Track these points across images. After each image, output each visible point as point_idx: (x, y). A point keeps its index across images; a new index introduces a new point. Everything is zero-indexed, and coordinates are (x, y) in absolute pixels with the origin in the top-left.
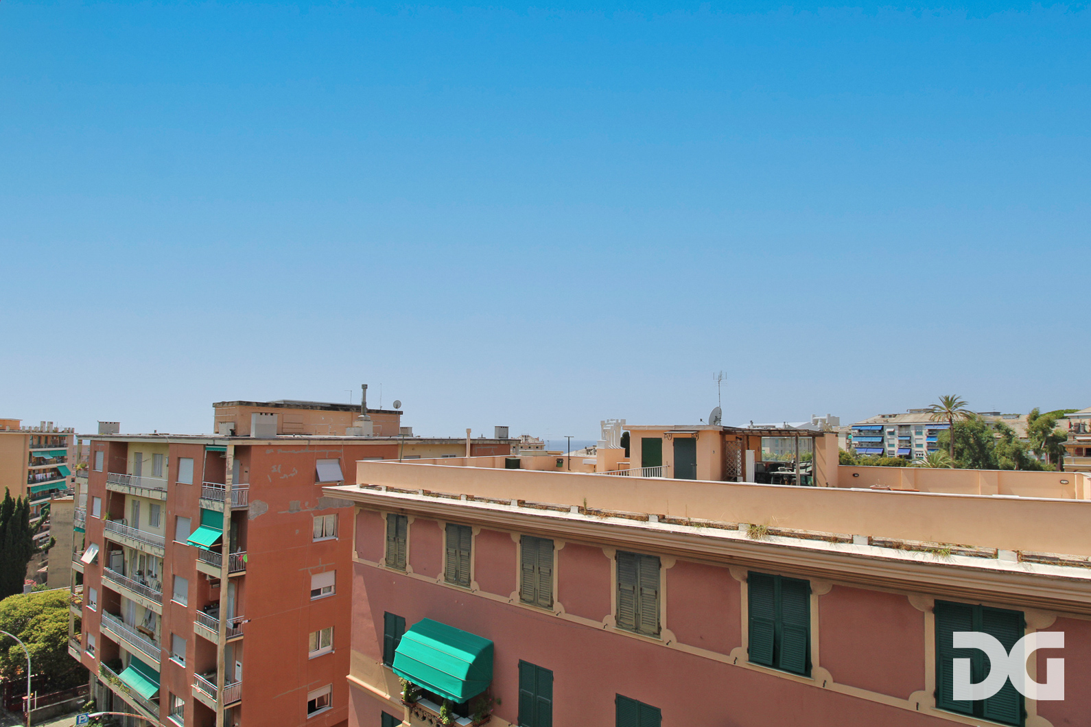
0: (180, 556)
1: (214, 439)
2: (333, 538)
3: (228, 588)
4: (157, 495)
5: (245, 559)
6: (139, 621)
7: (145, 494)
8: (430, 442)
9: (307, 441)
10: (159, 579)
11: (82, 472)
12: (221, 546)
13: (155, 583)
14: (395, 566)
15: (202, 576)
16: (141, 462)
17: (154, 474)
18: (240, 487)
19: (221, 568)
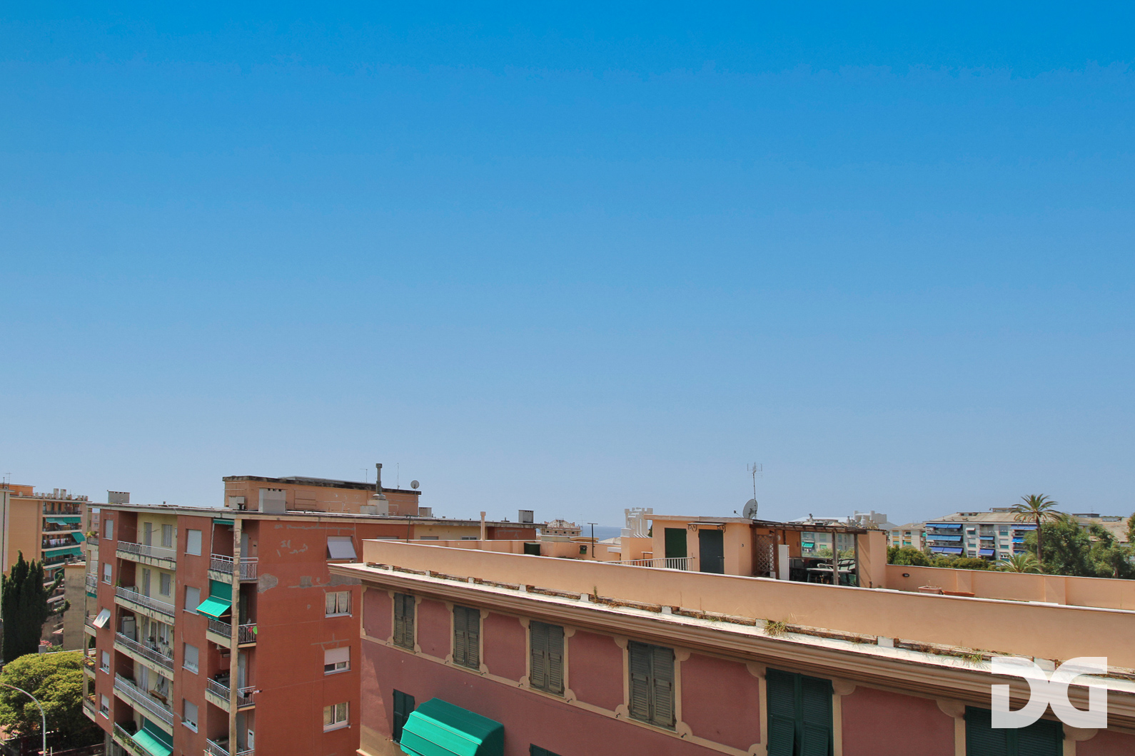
0: (189, 624)
1: (221, 512)
2: (346, 614)
3: (239, 658)
4: (166, 565)
5: (255, 631)
6: (152, 685)
7: (155, 563)
8: (448, 524)
9: (317, 518)
10: (171, 646)
11: (93, 540)
12: (230, 617)
13: (167, 650)
14: (404, 646)
15: (212, 645)
16: (150, 532)
17: (164, 544)
18: (248, 560)
19: (230, 638)
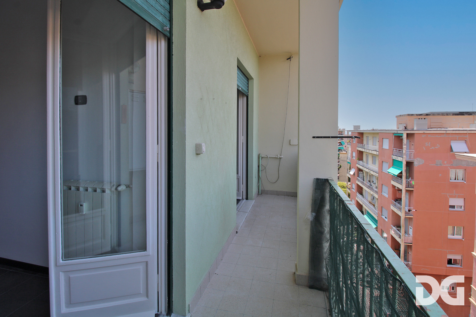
0: (384, 177)
1: (397, 131)
2: (462, 181)
3: (406, 194)
4: (375, 153)
5: (413, 183)
6: (370, 199)
7: (370, 152)
9: (445, 131)
10: (376, 185)
11: (349, 143)
12: (402, 175)
13: (375, 186)
15: (394, 187)
16: (368, 140)
17: (373, 145)
18: (409, 151)
19: (402, 185)
